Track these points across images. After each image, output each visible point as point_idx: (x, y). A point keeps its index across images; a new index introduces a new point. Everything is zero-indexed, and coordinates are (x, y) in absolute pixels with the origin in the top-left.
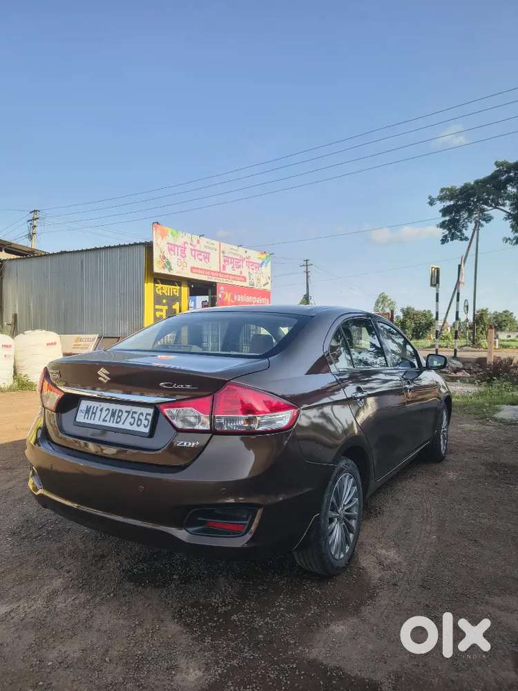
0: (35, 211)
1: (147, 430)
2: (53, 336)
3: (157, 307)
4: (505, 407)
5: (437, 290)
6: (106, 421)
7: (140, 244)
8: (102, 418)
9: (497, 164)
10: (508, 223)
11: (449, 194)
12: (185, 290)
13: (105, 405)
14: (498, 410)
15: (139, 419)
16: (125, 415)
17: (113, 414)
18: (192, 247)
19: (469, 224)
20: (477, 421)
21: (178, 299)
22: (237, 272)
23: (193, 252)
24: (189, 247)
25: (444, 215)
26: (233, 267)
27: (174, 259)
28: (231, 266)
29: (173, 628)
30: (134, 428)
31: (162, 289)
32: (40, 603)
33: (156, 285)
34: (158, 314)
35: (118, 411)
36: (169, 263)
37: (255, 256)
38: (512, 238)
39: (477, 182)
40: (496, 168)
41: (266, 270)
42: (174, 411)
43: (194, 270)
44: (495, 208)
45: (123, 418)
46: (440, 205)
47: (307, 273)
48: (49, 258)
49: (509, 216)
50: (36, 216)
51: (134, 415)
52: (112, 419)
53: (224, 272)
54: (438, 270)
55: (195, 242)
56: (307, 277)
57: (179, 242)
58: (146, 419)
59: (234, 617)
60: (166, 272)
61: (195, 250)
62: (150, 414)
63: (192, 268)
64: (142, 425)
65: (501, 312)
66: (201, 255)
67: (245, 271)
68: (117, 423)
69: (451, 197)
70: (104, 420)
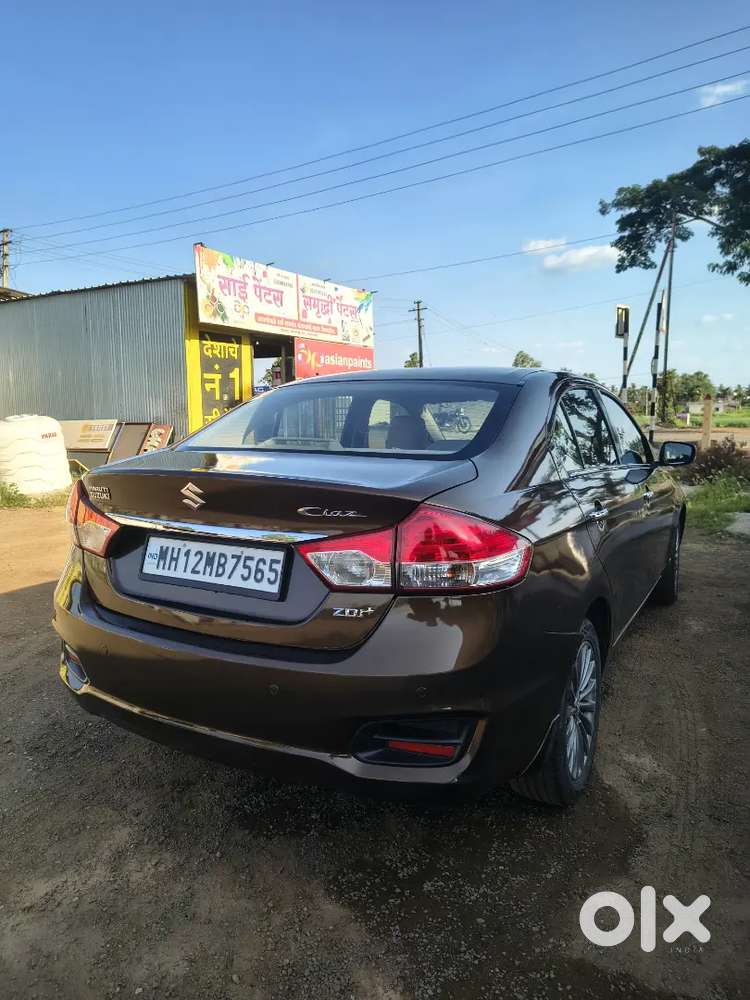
0: (5, 231)
1: (275, 589)
2: (49, 424)
3: (206, 376)
4: (739, 515)
5: (626, 343)
6: (198, 572)
7: (176, 278)
8: (189, 569)
9: (701, 151)
10: (716, 241)
11: (629, 197)
12: (247, 350)
13: (194, 546)
14: (730, 521)
15: (258, 570)
16: (231, 563)
17: (210, 561)
18: (256, 283)
19: (657, 243)
20: (704, 538)
21: (237, 363)
22: (323, 320)
23: (258, 290)
24: (251, 282)
25: (622, 229)
26: (318, 312)
27: (228, 301)
28: (315, 310)
29: (332, 910)
30: (251, 584)
31: (212, 348)
32: (101, 874)
33: (204, 342)
34: (208, 387)
35: (217, 555)
36: (221, 308)
37: (350, 296)
38: (721, 264)
39: (671, 179)
40: (699, 158)
41: (367, 317)
42: (323, 555)
43: (260, 319)
44: (697, 218)
45: (229, 567)
46: (616, 215)
47: (419, 321)
48: (35, 303)
49: (718, 230)
50: (6, 240)
51: (248, 563)
52: (208, 570)
53: (304, 320)
54: (627, 311)
55: (259, 275)
56: (420, 327)
57: (237, 274)
58: (271, 570)
59: (427, 886)
60: (218, 321)
61: (261, 288)
62: (278, 562)
63: (257, 315)
64: (265, 580)
65: (692, 373)
66: (269, 294)
67: (336, 318)
68: (217, 575)
69: (631, 203)
70: (194, 571)
